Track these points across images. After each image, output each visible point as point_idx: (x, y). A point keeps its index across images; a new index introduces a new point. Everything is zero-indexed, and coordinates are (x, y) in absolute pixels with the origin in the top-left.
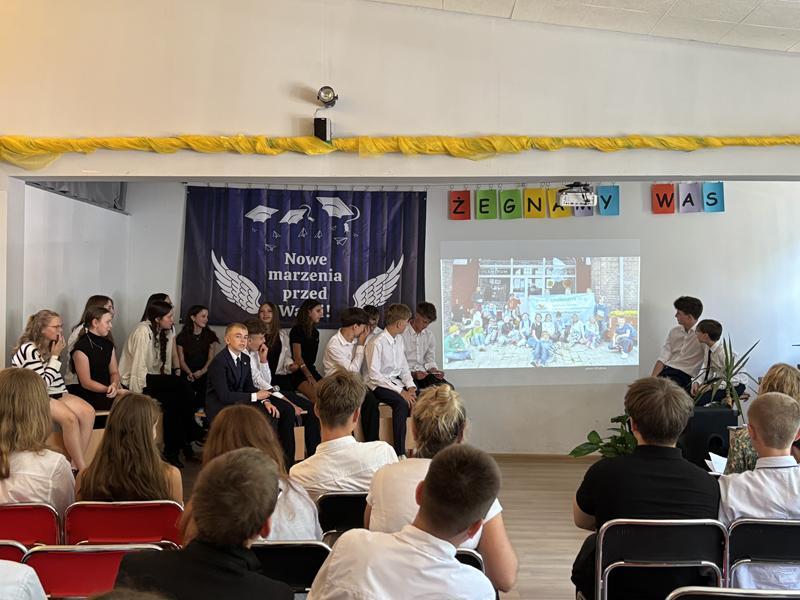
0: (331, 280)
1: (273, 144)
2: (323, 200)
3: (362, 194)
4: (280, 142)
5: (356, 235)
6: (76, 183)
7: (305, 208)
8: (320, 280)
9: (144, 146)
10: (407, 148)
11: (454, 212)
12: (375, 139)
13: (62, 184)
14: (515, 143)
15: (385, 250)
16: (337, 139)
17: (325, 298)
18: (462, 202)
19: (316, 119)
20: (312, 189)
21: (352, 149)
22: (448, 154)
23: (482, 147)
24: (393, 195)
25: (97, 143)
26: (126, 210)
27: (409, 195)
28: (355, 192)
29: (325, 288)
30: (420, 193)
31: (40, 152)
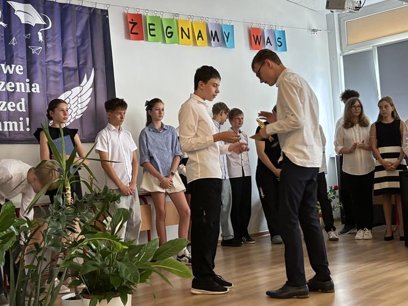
0: (28, 91)
3: (52, 4)
5: (49, 45)
8: (18, 90)
11: (130, 32)
17: (24, 110)
18: (135, 24)
29: (23, 100)
30: (102, 10)
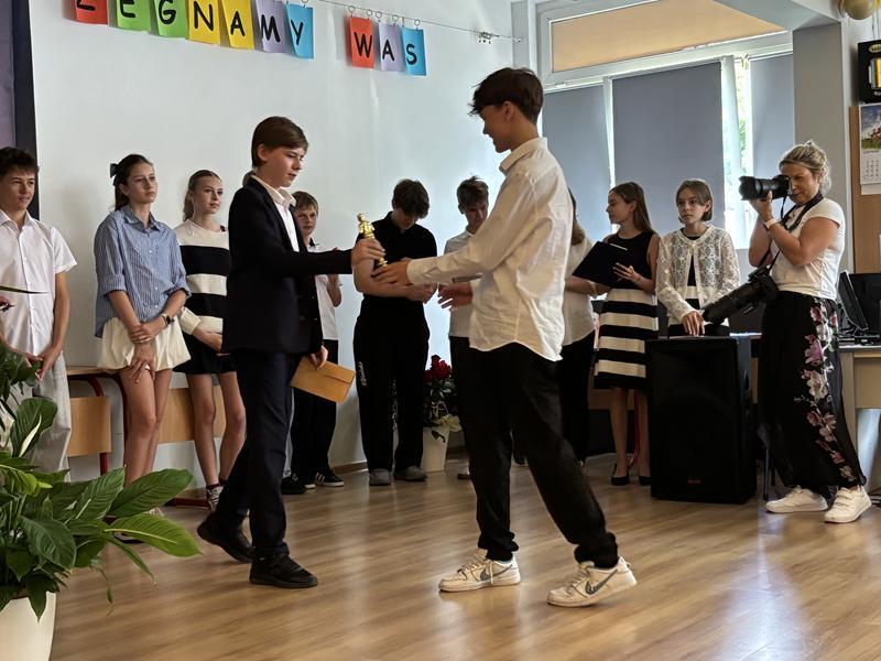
11: (75, 4)
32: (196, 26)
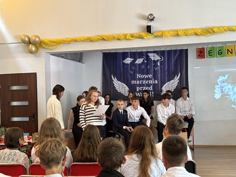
1: (132, 36)
2: (150, 54)
3: (164, 51)
4: (135, 35)
5: (162, 66)
6: (66, 54)
7: (143, 58)
8: (150, 83)
9: (89, 40)
10: (181, 34)
11: (199, 56)
12: (169, 31)
13: (62, 54)
14: (222, 29)
15: (173, 71)
16: (155, 32)
17: (152, 89)
18: (202, 52)
19: (147, 26)
20: (146, 51)
21: (161, 35)
22: (196, 34)
23: (209, 31)
24: (175, 51)
25: (73, 40)
26: (83, 62)
27: (181, 51)
28: (161, 51)
29: (151, 86)
30: (185, 49)
31: (55, 44)
32: (228, 54)
